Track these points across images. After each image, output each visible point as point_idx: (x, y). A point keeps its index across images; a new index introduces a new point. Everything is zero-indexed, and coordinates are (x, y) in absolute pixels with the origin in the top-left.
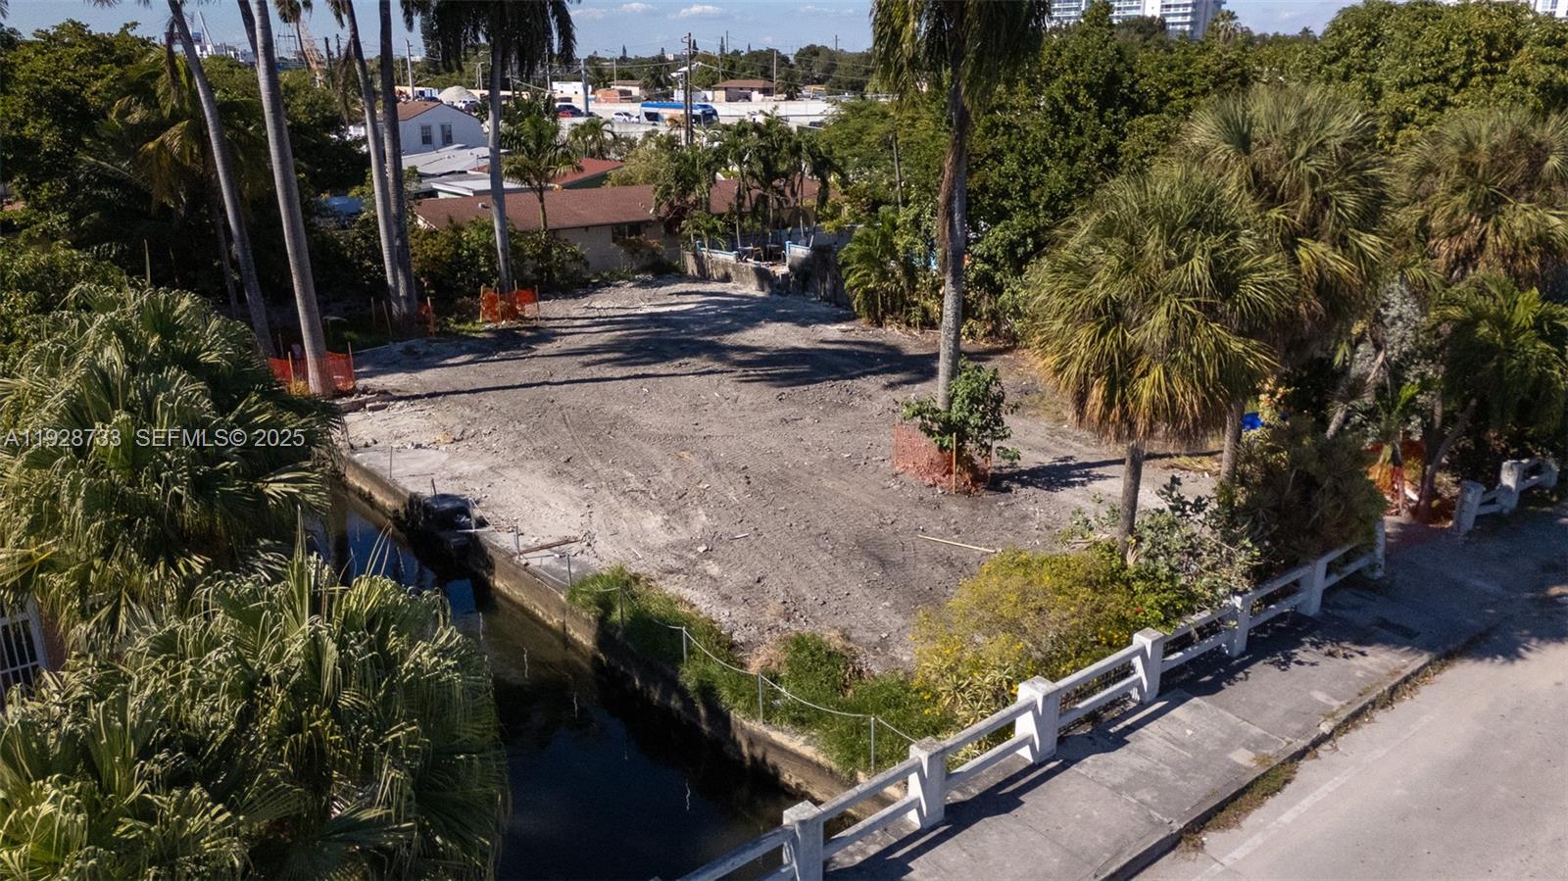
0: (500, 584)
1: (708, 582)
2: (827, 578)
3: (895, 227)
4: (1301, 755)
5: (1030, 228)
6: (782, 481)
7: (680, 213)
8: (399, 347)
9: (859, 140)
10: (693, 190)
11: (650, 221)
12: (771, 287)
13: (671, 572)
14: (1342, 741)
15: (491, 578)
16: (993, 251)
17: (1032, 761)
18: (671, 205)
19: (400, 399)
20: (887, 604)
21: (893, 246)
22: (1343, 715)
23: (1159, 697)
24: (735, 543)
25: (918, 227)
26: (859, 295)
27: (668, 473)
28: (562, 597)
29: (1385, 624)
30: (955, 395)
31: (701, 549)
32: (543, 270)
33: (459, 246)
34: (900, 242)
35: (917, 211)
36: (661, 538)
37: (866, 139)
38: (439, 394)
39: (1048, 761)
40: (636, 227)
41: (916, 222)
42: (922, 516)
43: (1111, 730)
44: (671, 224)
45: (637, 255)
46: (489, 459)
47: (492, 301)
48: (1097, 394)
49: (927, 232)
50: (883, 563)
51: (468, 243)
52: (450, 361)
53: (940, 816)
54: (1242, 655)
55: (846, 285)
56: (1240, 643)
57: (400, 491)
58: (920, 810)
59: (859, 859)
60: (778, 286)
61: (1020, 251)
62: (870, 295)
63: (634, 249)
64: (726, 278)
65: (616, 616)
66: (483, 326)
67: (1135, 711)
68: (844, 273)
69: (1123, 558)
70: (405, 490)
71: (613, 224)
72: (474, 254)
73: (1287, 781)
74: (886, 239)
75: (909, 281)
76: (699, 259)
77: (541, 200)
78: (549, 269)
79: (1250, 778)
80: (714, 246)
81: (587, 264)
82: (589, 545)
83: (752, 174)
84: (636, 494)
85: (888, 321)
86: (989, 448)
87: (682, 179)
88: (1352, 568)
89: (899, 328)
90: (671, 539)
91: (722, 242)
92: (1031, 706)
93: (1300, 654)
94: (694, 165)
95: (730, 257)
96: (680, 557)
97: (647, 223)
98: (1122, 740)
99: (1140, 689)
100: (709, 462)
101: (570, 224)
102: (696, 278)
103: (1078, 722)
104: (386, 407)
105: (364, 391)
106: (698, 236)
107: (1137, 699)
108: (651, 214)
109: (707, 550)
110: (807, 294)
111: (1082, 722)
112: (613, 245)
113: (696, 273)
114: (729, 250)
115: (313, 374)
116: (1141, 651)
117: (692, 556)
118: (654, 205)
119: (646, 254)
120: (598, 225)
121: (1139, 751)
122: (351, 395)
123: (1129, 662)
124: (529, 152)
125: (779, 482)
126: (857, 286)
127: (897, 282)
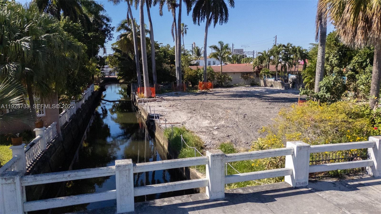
0: (156, 135)
1: (211, 135)
7: (260, 69)
8: (175, 93)
11: (252, 72)
13: (201, 132)
15: (155, 133)
17: (292, 186)
18: (258, 67)
19: (166, 100)
24: (228, 128)
27: (220, 114)
31: (215, 128)
32: (220, 82)
33: (198, 73)
36: (206, 125)
38: (175, 100)
39: (302, 187)
40: (247, 73)
43: (349, 183)
44: (257, 73)
45: (246, 80)
46: (175, 109)
47: (201, 84)
51: (200, 73)
53: (222, 195)
55: (304, 82)
57: (147, 113)
64: (272, 86)
66: (199, 91)
67: (368, 179)
68: (303, 78)
71: (241, 73)
72: (201, 75)
76: (265, 82)
78: (221, 82)
80: (268, 77)
81: (231, 81)
82: (182, 124)
84: (207, 117)
90: (208, 125)
91: (271, 76)
92: (292, 152)
94: (264, 55)
95: (273, 80)
96: (207, 129)
97: (250, 73)
98: (354, 188)
99: (372, 167)
100: (235, 113)
101: (230, 72)
102: (263, 86)
103: (328, 175)
104: (161, 101)
105: (157, 97)
106: (264, 75)
107: (370, 172)
108: (252, 71)
109: (217, 129)
110: (294, 89)
111: (332, 177)
112: (241, 77)
113: (264, 86)
114: (272, 78)
115: (145, 91)
116: (374, 145)
117: (211, 129)
118: (253, 67)
119: (249, 80)
120: (237, 72)
121: (363, 194)
122: (154, 98)
123: (366, 150)
124: (219, 51)
125: (255, 118)
126: (307, 82)
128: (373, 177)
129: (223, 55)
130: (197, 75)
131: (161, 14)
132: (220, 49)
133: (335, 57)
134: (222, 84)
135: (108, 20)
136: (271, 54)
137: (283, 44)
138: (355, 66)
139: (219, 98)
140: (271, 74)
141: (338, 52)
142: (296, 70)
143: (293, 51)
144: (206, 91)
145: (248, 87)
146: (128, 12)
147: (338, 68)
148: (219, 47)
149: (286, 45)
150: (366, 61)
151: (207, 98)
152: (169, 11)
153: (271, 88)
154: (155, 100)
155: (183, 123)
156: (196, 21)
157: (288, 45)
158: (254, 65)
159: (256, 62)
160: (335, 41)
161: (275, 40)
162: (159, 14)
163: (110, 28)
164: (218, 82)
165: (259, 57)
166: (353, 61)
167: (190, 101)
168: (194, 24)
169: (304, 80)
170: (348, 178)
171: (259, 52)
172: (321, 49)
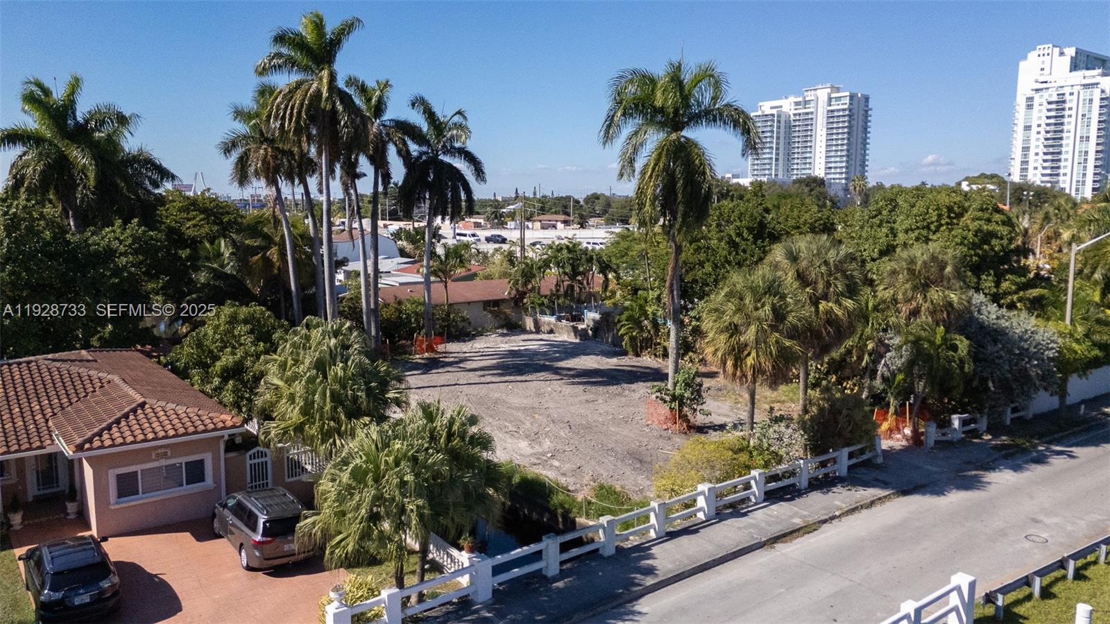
1: (554, 468)
2: (613, 467)
3: (646, 302)
4: (825, 521)
6: (589, 427)
7: (522, 295)
9: (626, 254)
10: (531, 281)
11: (506, 299)
13: (535, 464)
14: (843, 519)
17: (704, 518)
18: (517, 290)
20: (643, 476)
21: (646, 311)
22: (846, 509)
23: (765, 500)
24: (566, 453)
25: (660, 302)
26: (626, 338)
27: (528, 424)
29: (877, 480)
30: (678, 381)
31: (549, 455)
32: (446, 326)
33: (400, 312)
34: (650, 310)
35: (658, 292)
36: (529, 451)
37: (630, 253)
39: (711, 520)
40: (497, 303)
41: (659, 299)
42: (661, 443)
43: (741, 511)
44: (518, 301)
45: (498, 318)
47: (421, 342)
48: (730, 363)
50: (641, 462)
51: (406, 311)
53: (664, 534)
54: (806, 489)
55: (619, 334)
56: (805, 483)
58: (655, 529)
59: (630, 546)
62: (632, 339)
63: (496, 315)
64: (551, 332)
66: (415, 356)
67: (752, 506)
68: (618, 327)
69: (749, 442)
71: (484, 302)
72: (409, 317)
73: (815, 530)
74: (642, 308)
75: (656, 332)
76: (536, 323)
77: (446, 287)
78: (449, 326)
79: (798, 527)
80: (543, 313)
81: (470, 323)
83: (565, 273)
84: (513, 433)
85: (644, 354)
86: (695, 410)
87: (525, 275)
88: (865, 457)
89: (650, 357)
90: (533, 451)
91: (548, 311)
92: (702, 493)
93: (835, 489)
94: (532, 267)
95: (552, 319)
96: (539, 459)
97: (503, 301)
98: (745, 515)
99: (755, 495)
101: (462, 301)
103: (726, 507)
106: (533, 308)
107: (753, 500)
108: (506, 295)
109: (552, 455)
111: (728, 508)
112: (484, 313)
113: (533, 330)
114: (551, 314)
116: (754, 478)
117: (544, 458)
118: (508, 291)
119: (503, 317)
120: (475, 302)
121: (752, 518)
123: (749, 483)
124: (441, 260)
125: (587, 428)
126: (626, 334)
127: (649, 332)
128: (756, 504)
129: (451, 271)
130: (401, 318)
132: (443, 258)
136: (545, 265)
137: (564, 242)
139: (483, 380)
140: (547, 307)
143: (585, 257)
144: (434, 354)
149: (570, 245)
157: (574, 245)
158: (510, 286)
170: (739, 507)
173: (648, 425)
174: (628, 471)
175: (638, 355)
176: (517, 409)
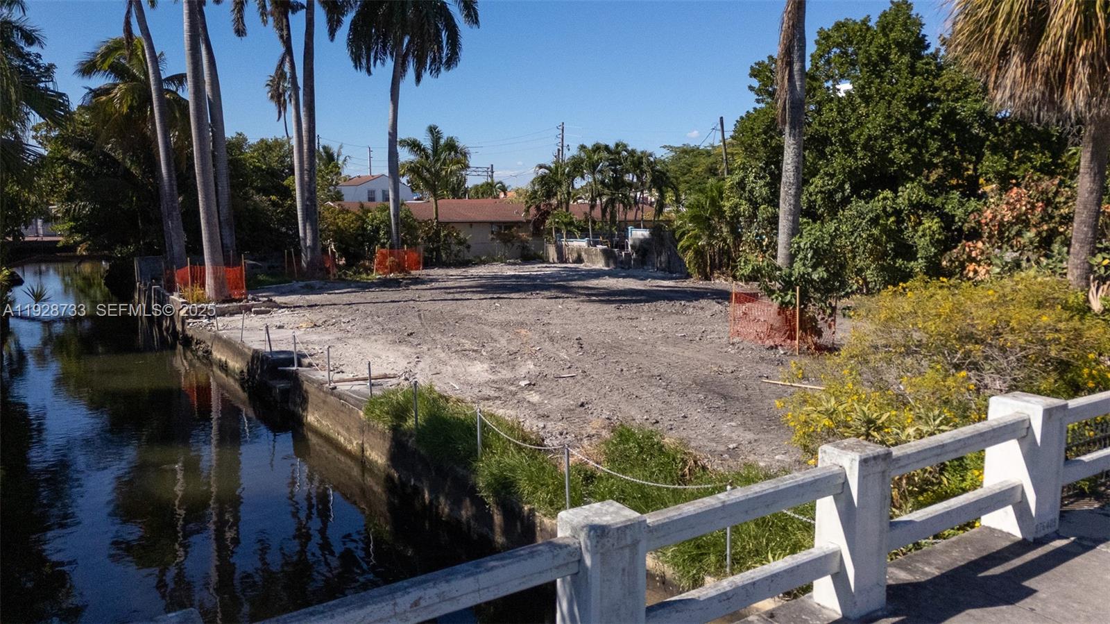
0: (311, 418)
1: (526, 405)
2: (660, 405)
3: (722, 192)
5: (850, 167)
6: (616, 347)
7: (544, 215)
8: (301, 284)
9: (689, 171)
10: (555, 194)
11: (522, 222)
12: (615, 263)
13: (488, 399)
15: (305, 414)
16: (814, 198)
17: (1020, 536)
18: (538, 208)
19: (284, 307)
20: (733, 424)
21: (721, 207)
24: (561, 381)
25: (743, 189)
26: (690, 254)
27: (503, 342)
28: (362, 414)
30: (798, 250)
31: (523, 383)
32: (433, 250)
33: (364, 222)
34: (727, 205)
35: (742, 174)
36: (484, 377)
38: (316, 305)
40: (509, 225)
41: (741, 185)
42: (764, 369)
44: (537, 227)
45: (509, 244)
46: (339, 335)
47: (384, 257)
49: (751, 192)
50: (725, 397)
51: (372, 221)
52: (336, 291)
57: (246, 350)
60: (622, 262)
61: (839, 195)
62: (699, 253)
63: (507, 240)
64: (581, 260)
65: (410, 423)
66: (376, 276)
68: (676, 235)
70: (249, 349)
71: (492, 223)
72: (377, 230)
74: (714, 202)
75: (735, 239)
76: (560, 251)
78: (438, 250)
80: (571, 235)
81: (468, 247)
82: (406, 379)
83: (603, 182)
84: (467, 352)
85: (716, 275)
86: (834, 309)
89: (726, 280)
90: (493, 377)
91: (578, 234)
94: (556, 173)
95: (583, 243)
96: (500, 389)
97: (518, 224)
100: (545, 336)
101: (459, 220)
102: (554, 263)
104: (270, 311)
105: (253, 299)
106: (558, 230)
108: (522, 216)
109: (530, 384)
110: (645, 267)
112: (490, 236)
113: (556, 260)
114: (582, 238)
115: (209, 281)
117: (513, 388)
118: (524, 207)
119: (517, 244)
120: (480, 222)
122: (240, 300)
124: (427, 157)
125: (612, 348)
126: (688, 247)
127: (724, 240)
129: (442, 170)
130: (365, 229)
131: (240, 32)
132: (430, 152)
133: (760, 178)
134: (439, 256)
135: (30, 38)
136: (574, 170)
137: (603, 142)
138: (815, 201)
140: (577, 228)
141: (767, 164)
142: (639, 217)
143: (633, 162)
144: (401, 275)
145: (514, 264)
146: (129, 12)
147: (770, 209)
148: (427, 143)
149: (612, 145)
150: (841, 187)
151: (419, 297)
152: (265, 22)
153: (581, 266)
154: (248, 309)
155: (407, 376)
156: (360, 61)
157: (617, 145)
158: (527, 202)
159: (535, 192)
160: (763, 136)
161: (561, 136)
162: (233, 31)
163: (38, 67)
164: (426, 250)
165: (543, 177)
166: (811, 189)
167: (370, 308)
168: (356, 68)
169: (680, 240)
171: (542, 162)
172: (792, 147)
173: (733, 344)
174: (696, 414)
175: (707, 278)
176: (493, 325)
